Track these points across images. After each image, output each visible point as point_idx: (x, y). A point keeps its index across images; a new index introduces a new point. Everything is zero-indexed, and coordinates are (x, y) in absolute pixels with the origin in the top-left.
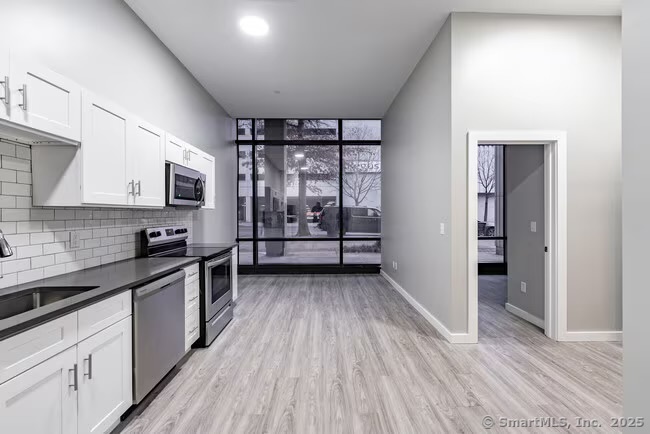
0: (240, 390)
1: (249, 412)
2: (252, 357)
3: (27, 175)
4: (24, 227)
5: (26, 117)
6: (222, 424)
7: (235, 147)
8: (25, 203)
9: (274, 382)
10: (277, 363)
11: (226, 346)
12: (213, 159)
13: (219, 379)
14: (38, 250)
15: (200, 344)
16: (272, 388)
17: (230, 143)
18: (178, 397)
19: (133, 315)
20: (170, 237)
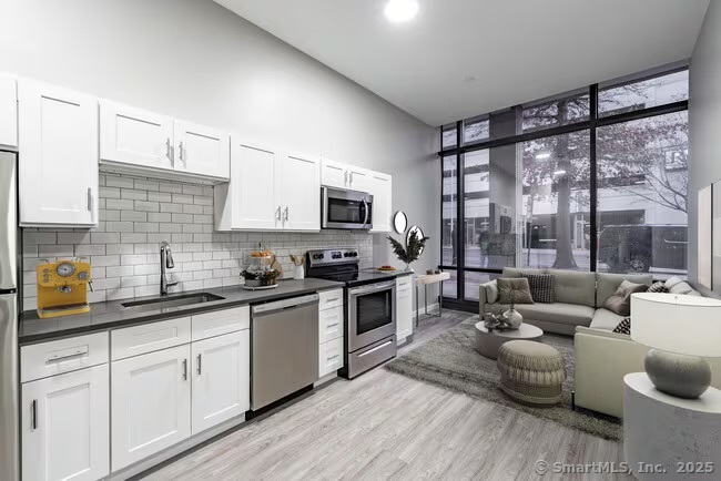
0: (339, 443)
1: (324, 474)
2: (381, 409)
3: (210, 208)
4: (209, 247)
5: (185, 166)
6: (296, 472)
7: (439, 161)
8: (209, 229)
9: (377, 452)
10: (399, 431)
11: (366, 386)
12: (389, 177)
13: (333, 420)
14: (218, 264)
15: (343, 373)
16: (368, 460)
17: (432, 157)
18: (292, 420)
19: (251, 328)
20: (335, 260)
